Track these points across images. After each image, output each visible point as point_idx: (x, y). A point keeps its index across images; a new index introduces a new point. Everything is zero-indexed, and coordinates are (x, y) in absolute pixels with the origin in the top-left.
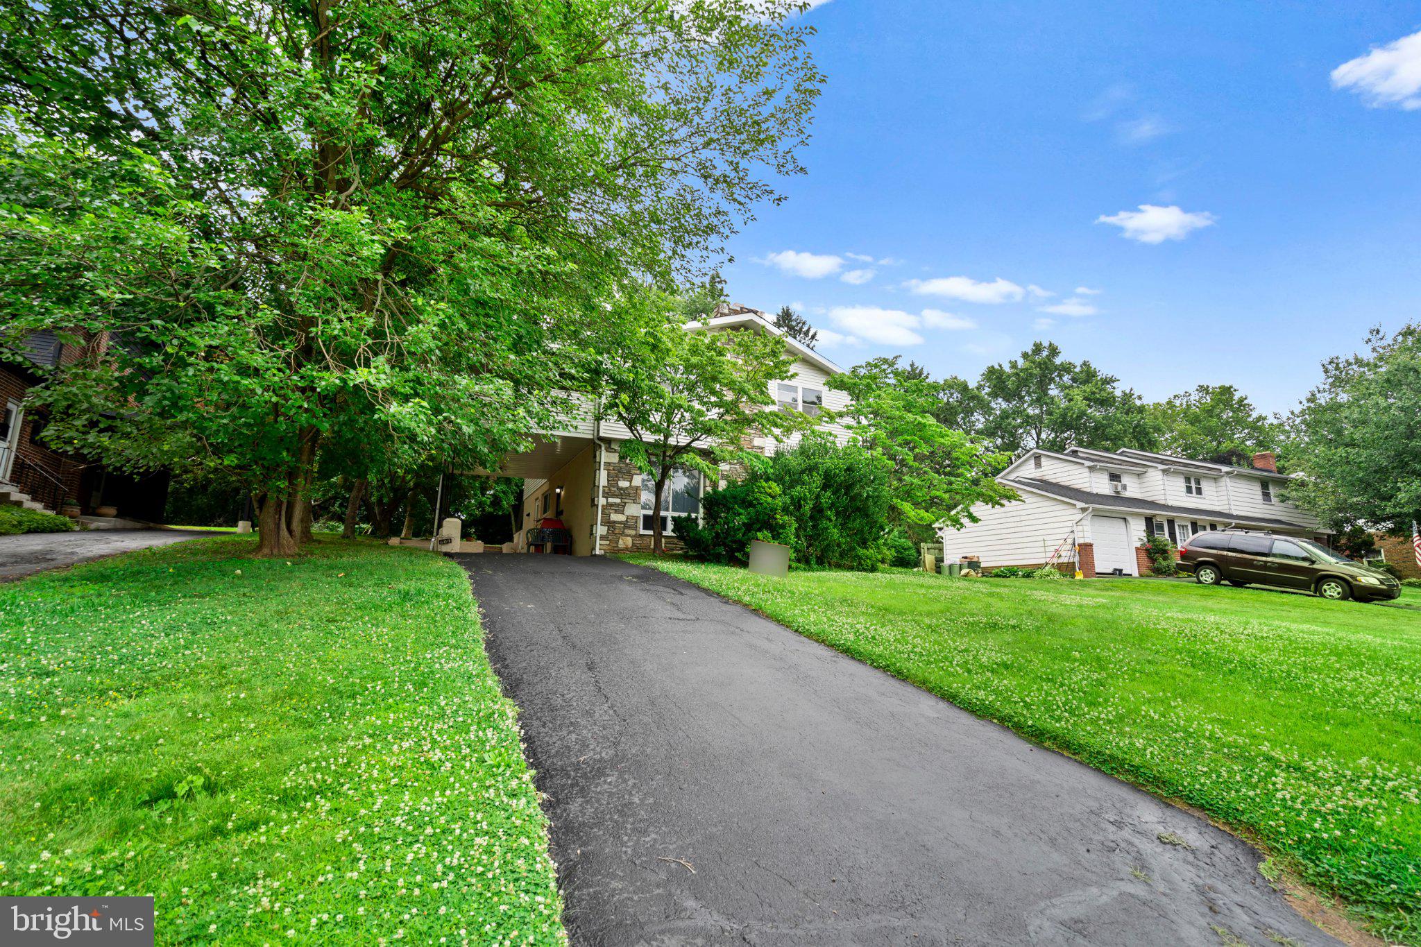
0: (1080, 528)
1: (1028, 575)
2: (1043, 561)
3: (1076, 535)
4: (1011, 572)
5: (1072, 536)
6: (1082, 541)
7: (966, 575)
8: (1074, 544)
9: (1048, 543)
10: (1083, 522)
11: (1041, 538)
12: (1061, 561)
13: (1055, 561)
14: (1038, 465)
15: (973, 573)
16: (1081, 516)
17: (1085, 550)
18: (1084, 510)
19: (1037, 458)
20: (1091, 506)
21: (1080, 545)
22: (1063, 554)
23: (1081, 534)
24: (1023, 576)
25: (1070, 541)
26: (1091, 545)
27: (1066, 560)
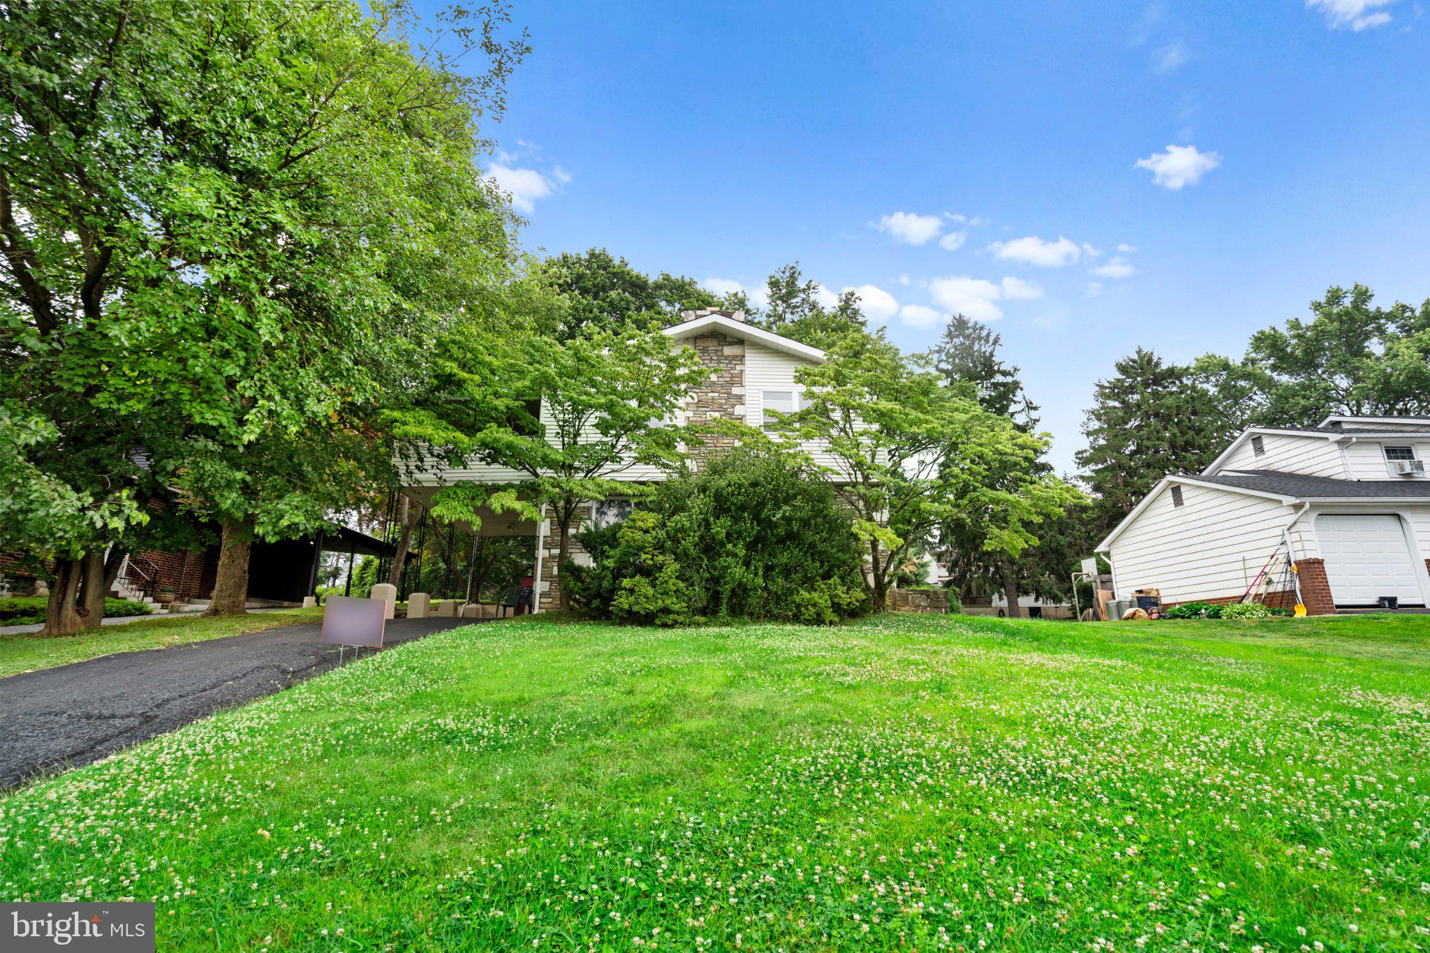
0: (1296, 537)
1: (1216, 615)
2: (1242, 592)
3: (1291, 548)
4: (1191, 611)
5: (1283, 549)
6: (1300, 557)
7: (1133, 616)
8: (1289, 563)
9: (1249, 564)
10: (1299, 527)
11: (1239, 557)
12: (1271, 589)
13: (1262, 590)
14: (1259, 450)
15: (1142, 612)
16: (1294, 518)
17: (1311, 570)
18: (1297, 507)
19: (1257, 441)
20: (1308, 501)
21: (1298, 563)
22: (1275, 578)
23: (1298, 546)
24: (1209, 617)
25: (1282, 559)
26: (1320, 562)
27: (1280, 588)
